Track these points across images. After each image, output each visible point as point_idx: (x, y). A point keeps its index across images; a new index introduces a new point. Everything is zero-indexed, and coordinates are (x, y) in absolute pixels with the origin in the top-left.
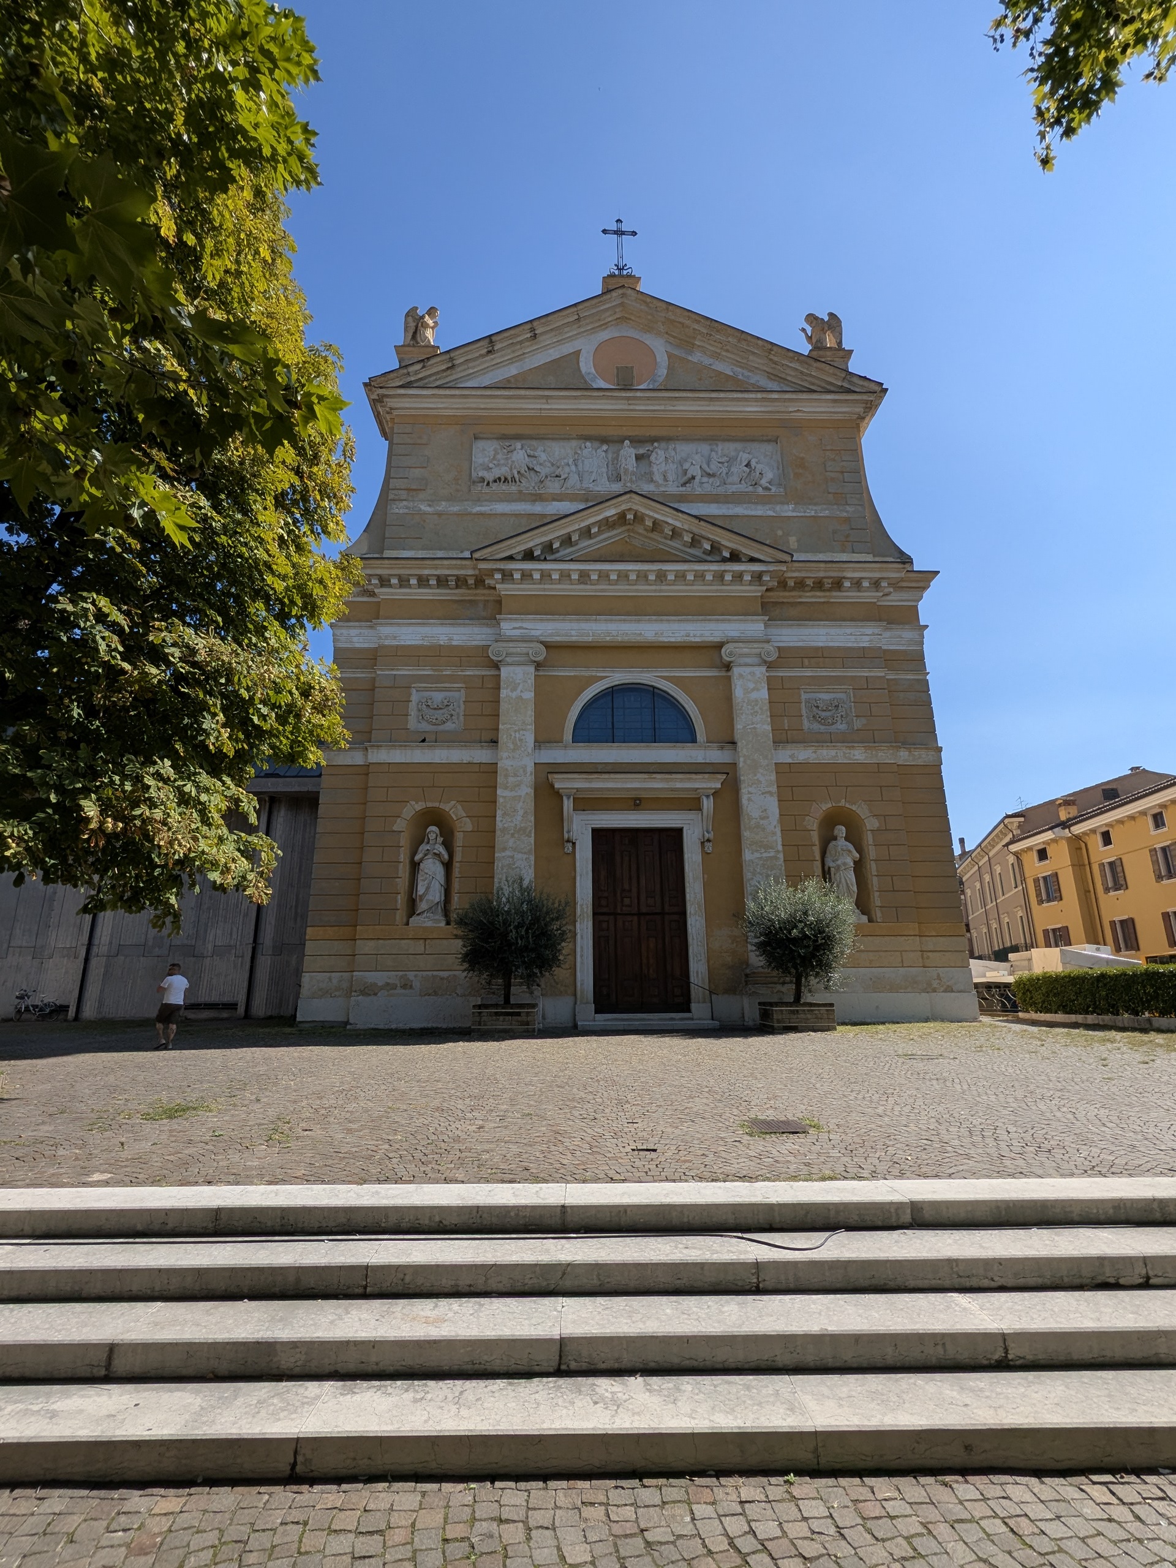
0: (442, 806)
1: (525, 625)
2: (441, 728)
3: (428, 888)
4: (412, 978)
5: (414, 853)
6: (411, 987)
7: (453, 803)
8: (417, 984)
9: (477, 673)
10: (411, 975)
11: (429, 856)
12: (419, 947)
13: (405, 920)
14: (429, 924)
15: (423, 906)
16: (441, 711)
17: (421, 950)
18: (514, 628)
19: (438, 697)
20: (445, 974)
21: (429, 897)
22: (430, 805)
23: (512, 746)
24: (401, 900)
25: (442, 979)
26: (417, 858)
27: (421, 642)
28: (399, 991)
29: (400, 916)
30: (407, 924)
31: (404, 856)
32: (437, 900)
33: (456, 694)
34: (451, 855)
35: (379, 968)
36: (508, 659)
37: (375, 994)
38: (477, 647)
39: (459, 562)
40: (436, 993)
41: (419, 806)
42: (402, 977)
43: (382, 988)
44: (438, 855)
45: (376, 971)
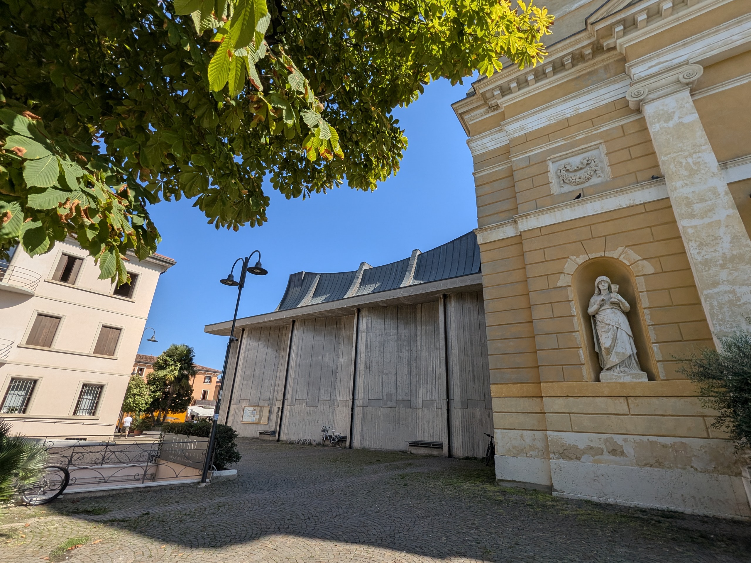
0: (608, 254)
1: (662, 59)
2: (586, 185)
3: (615, 340)
4: (620, 442)
5: (585, 306)
6: (622, 453)
7: (620, 249)
8: (629, 450)
9: (613, 126)
10: (619, 439)
11: (607, 306)
12: (621, 406)
13: (593, 376)
14: (627, 379)
15: (613, 360)
16: (582, 171)
17: (625, 410)
18: (649, 68)
19: (576, 161)
20: (668, 441)
21: (619, 348)
22: (593, 256)
23: (686, 173)
24: (584, 354)
25: (664, 446)
26: (591, 310)
27: (547, 123)
28: (607, 457)
29: (587, 371)
30: (598, 379)
31: (576, 309)
32: (629, 352)
33: (595, 152)
34: (633, 303)
35: (576, 429)
36: (651, 96)
37: (578, 458)
38: (607, 105)
39: (573, 39)
40: (660, 464)
41: (581, 259)
42: (606, 441)
43: (584, 452)
44: (616, 304)
45: (573, 431)
